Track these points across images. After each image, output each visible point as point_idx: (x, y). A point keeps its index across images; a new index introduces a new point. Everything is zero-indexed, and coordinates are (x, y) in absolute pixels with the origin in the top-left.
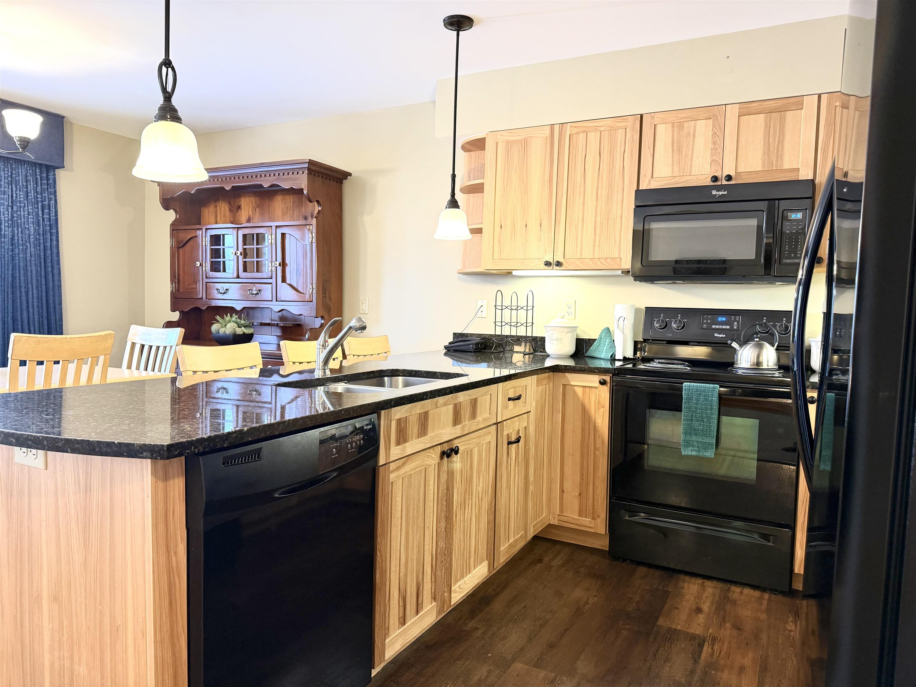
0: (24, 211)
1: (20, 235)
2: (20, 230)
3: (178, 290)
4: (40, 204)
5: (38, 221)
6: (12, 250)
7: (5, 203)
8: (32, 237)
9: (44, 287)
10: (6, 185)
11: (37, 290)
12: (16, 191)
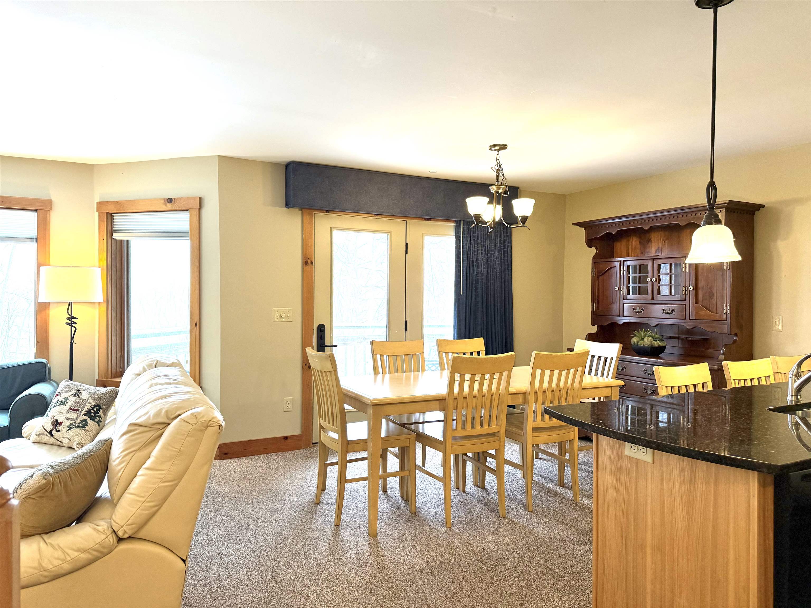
0: (494, 257)
1: (492, 273)
2: (491, 269)
3: (598, 309)
4: (502, 251)
5: (501, 262)
6: (487, 284)
7: (484, 253)
8: (498, 274)
9: (503, 308)
10: (485, 240)
11: (500, 310)
12: (490, 243)
